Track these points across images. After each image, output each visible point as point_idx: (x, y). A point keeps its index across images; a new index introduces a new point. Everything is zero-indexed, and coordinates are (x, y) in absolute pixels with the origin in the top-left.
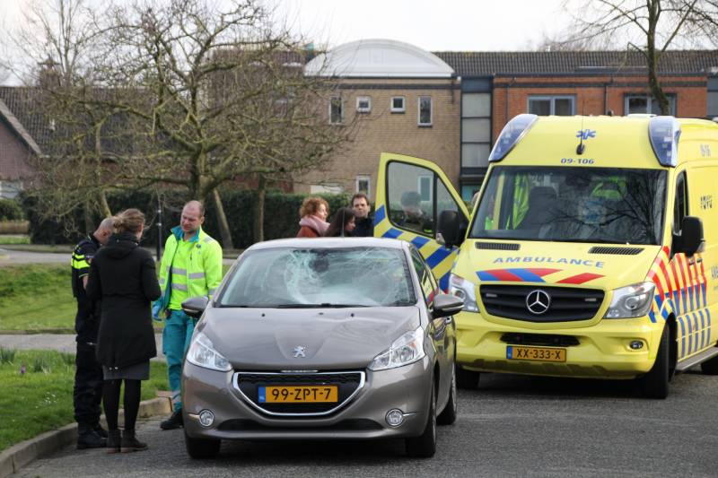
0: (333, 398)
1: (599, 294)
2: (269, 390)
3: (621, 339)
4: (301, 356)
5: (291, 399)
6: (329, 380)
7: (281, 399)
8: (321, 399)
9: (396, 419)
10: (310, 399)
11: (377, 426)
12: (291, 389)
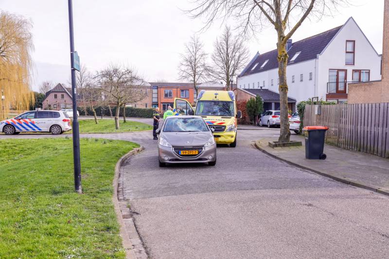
0: (197, 153)
1: (225, 127)
2: (182, 152)
3: (229, 136)
4: (188, 144)
5: (187, 154)
6: (195, 149)
7: (184, 154)
8: (194, 154)
9: (210, 157)
10: (191, 154)
11: (206, 159)
12: (187, 151)
